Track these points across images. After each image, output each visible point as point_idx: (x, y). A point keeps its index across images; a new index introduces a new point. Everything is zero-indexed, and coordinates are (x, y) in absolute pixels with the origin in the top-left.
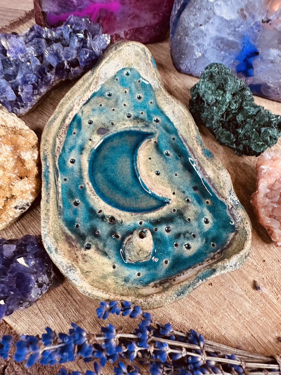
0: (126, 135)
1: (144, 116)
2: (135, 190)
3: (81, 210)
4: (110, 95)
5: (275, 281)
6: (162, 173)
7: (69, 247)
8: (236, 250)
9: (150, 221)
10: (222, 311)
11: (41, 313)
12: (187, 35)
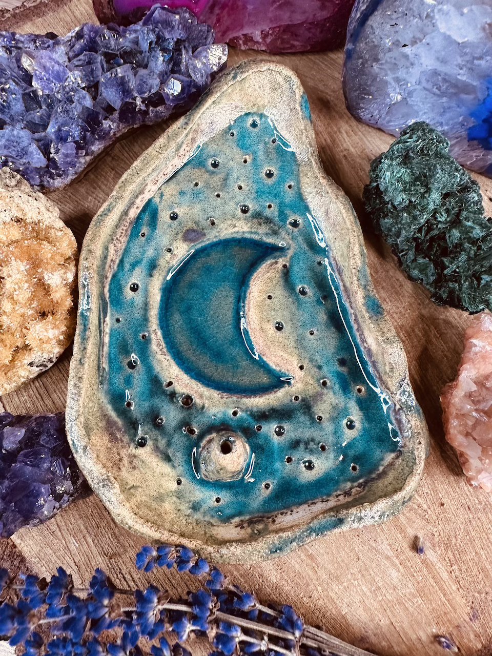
0: (236, 246)
1: (273, 212)
2: (235, 351)
3: (139, 377)
4: (215, 165)
5: (454, 541)
6: (287, 328)
7: (110, 441)
8: (390, 488)
9: (251, 411)
10: (349, 576)
11: (60, 531)
12: (376, 60)
